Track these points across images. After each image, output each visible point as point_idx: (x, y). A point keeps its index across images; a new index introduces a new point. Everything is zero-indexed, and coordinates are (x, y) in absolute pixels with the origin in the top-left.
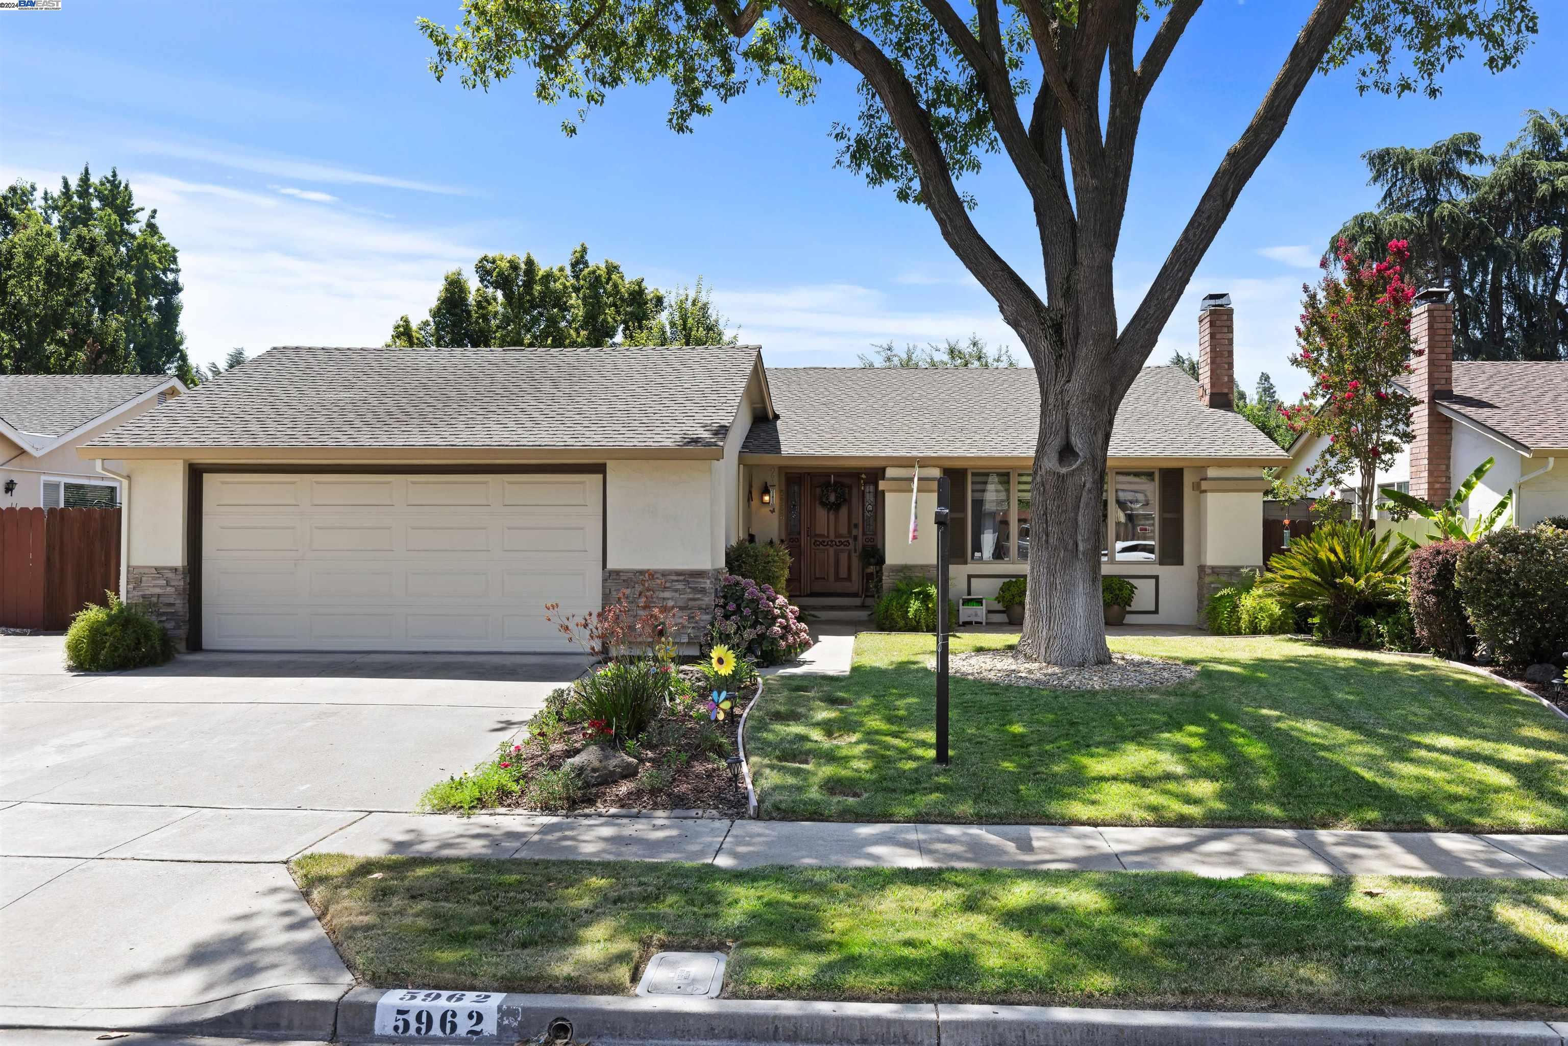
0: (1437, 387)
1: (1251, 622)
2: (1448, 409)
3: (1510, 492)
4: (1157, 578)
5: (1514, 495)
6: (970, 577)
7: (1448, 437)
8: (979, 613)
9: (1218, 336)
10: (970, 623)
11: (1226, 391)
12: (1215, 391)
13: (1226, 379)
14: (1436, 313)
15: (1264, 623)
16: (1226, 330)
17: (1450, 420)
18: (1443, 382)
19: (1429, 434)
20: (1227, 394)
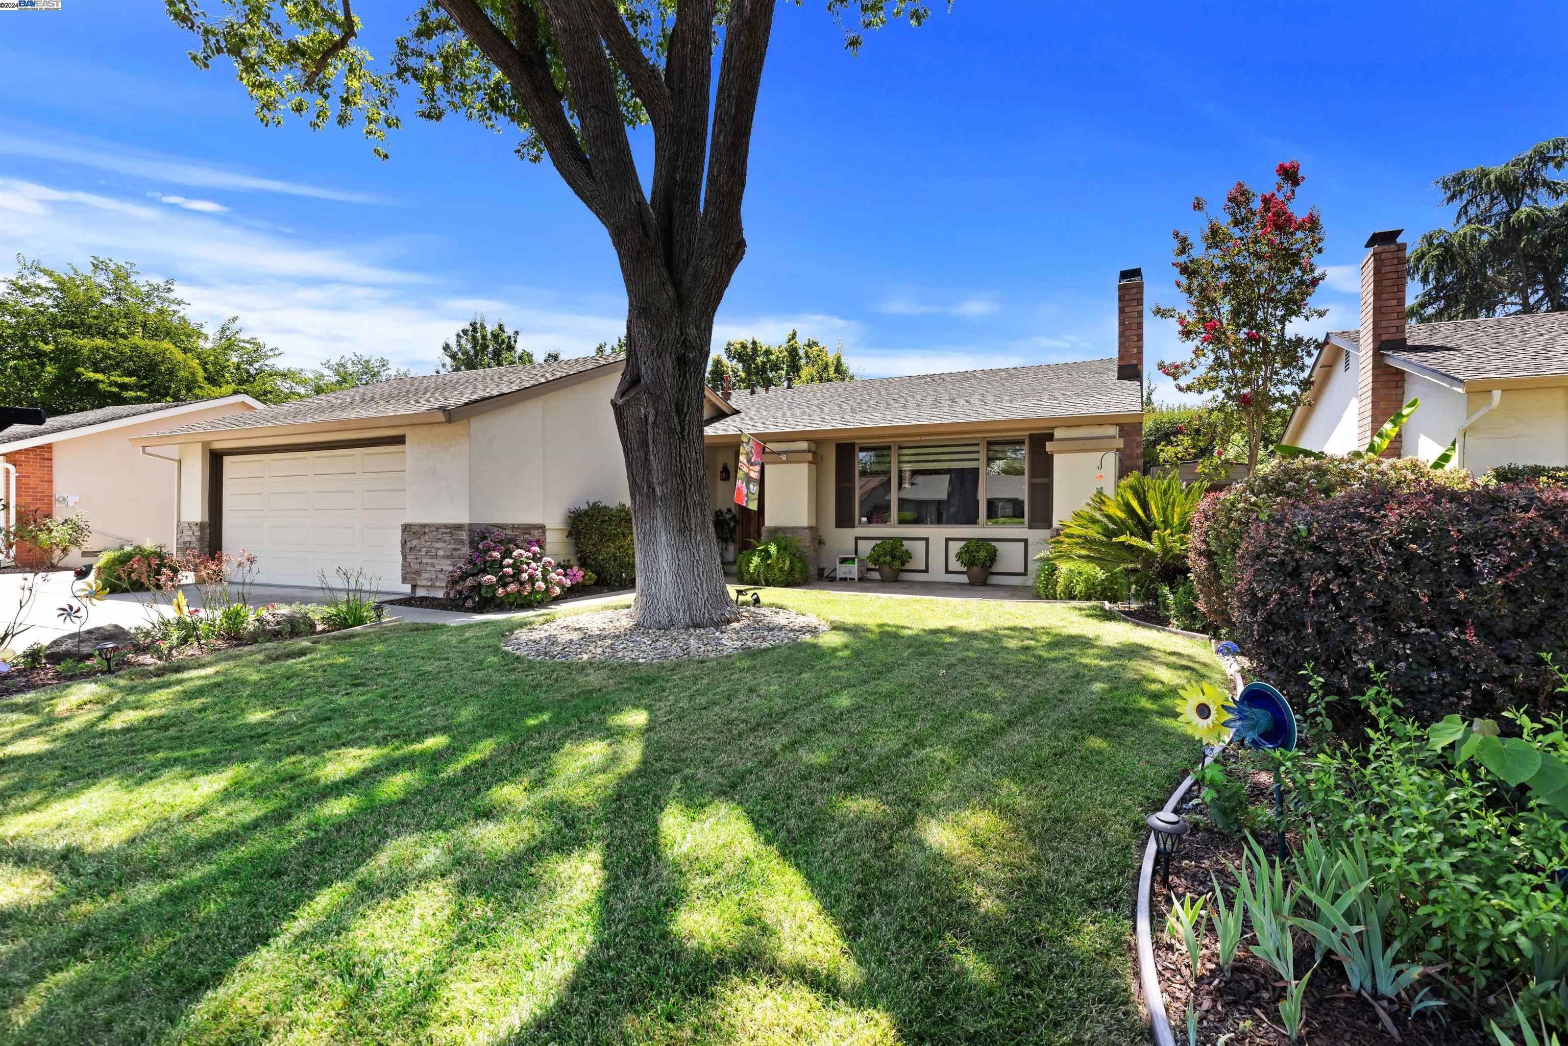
0: (1384, 337)
1: (1067, 586)
2: (1397, 360)
3: (1454, 444)
4: (1026, 541)
5: (1457, 446)
6: (857, 539)
7: (1400, 391)
8: (853, 570)
9: (1127, 310)
10: (845, 579)
11: (1135, 362)
12: (1123, 363)
13: (1135, 351)
14: (1384, 256)
15: (1078, 588)
16: (1135, 303)
17: (1403, 372)
18: (1394, 330)
19: (1373, 389)
20: (1136, 365)
